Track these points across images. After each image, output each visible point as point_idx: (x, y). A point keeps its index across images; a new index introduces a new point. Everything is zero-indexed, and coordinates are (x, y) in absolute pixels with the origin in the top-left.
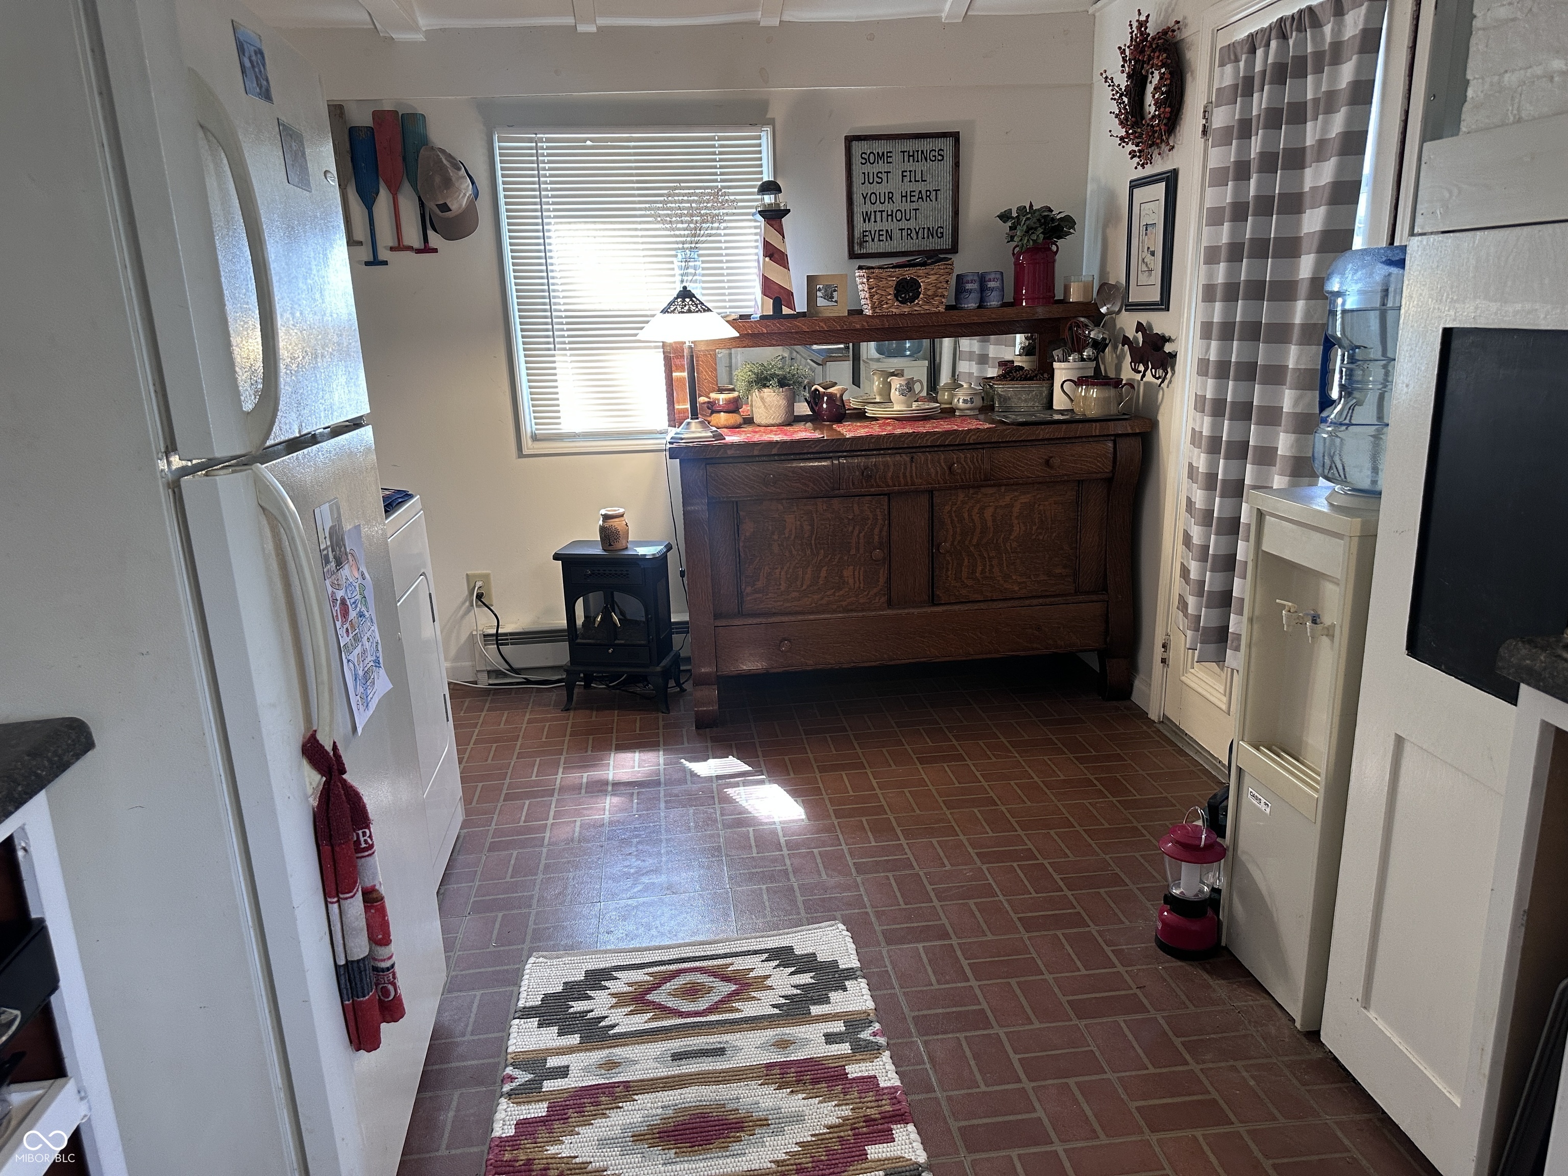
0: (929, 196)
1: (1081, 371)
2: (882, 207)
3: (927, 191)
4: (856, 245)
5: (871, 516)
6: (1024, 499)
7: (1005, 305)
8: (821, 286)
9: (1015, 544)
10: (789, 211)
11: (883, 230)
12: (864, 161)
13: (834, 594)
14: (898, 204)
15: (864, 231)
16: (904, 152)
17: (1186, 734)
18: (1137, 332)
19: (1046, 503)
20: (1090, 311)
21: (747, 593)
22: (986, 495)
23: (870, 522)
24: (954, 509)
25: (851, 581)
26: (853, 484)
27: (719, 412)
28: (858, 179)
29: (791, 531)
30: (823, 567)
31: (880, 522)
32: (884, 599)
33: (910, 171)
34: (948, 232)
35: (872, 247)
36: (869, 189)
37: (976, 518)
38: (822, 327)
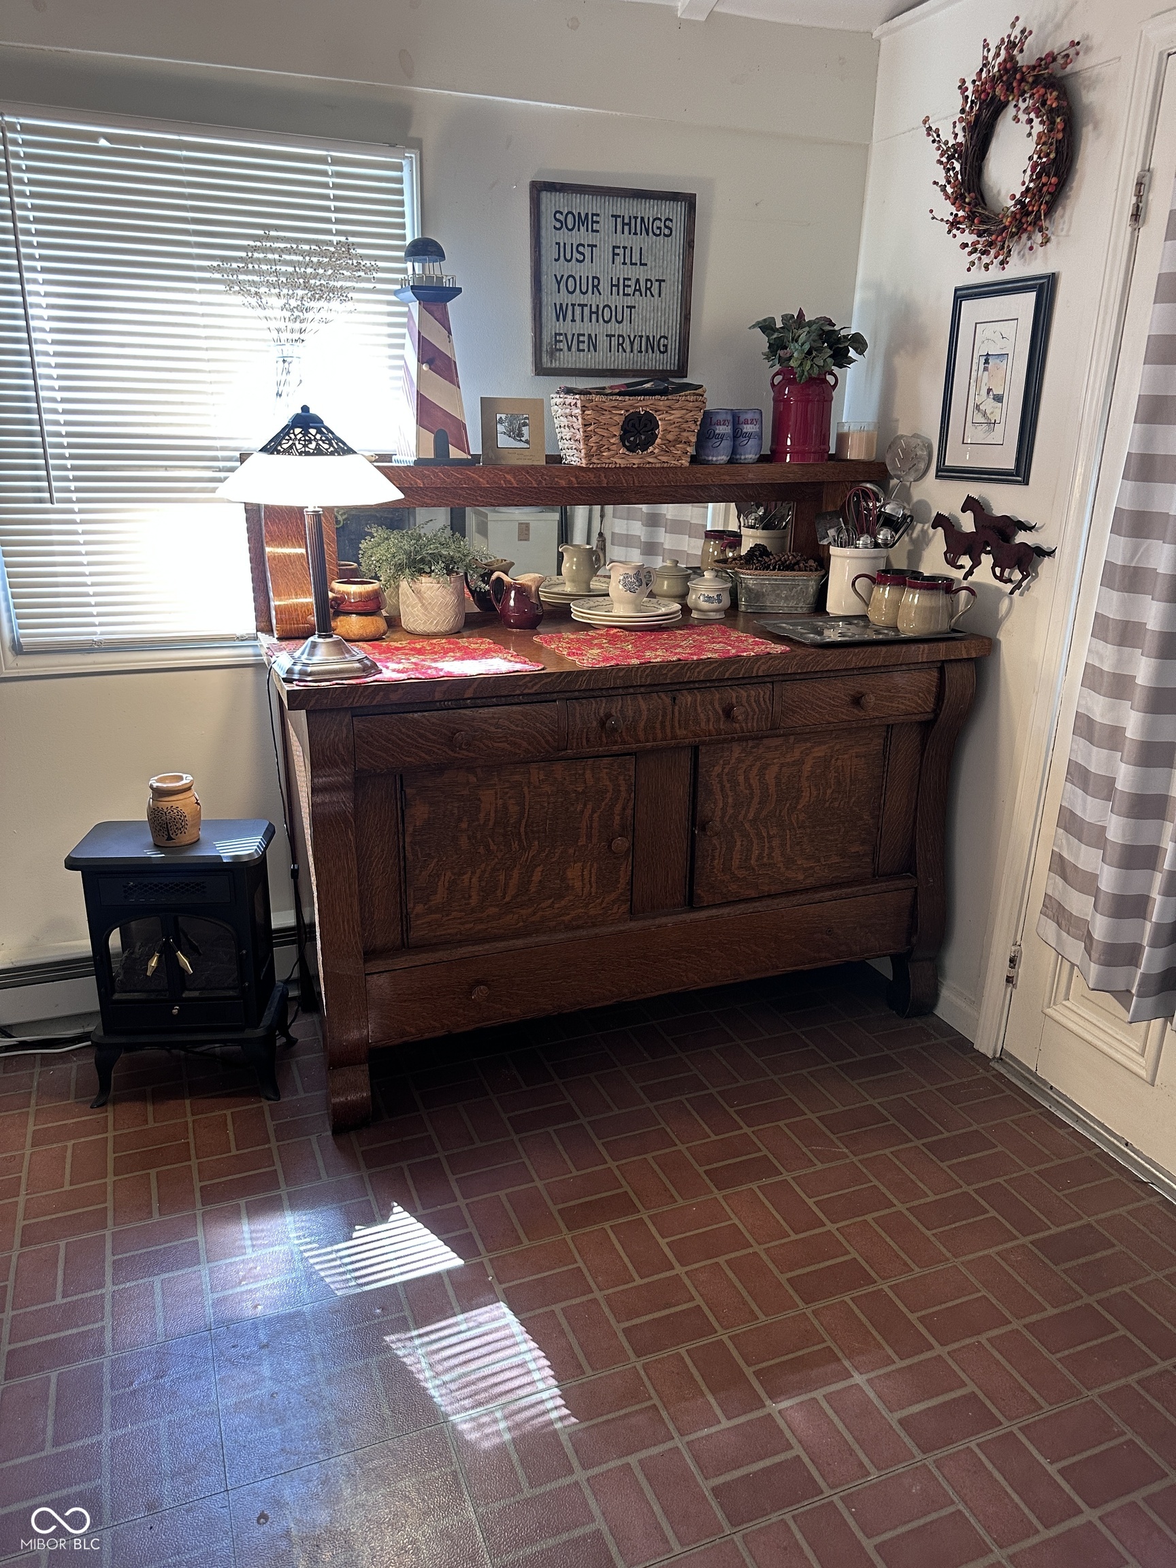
0: (650, 289)
1: (874, 561)
2: (583, 299)
3: (647, 280)
4: (544, 355)
5: (610, 788)
6: (820, 751)
7: (763, 459)
8: (503, 416)
9: (802, 817)
10: (459, 290)
11: (584, 335)
12: (558, 225)
13: (551, 906)
14: (606, 297)
15: (556, 334)
16: (616, 217)
17: (1051, 1088)
18: (963, 510)
19: (846, 756)
20: (877, 472)
21: (417, 915)
22: (769, 748)
23: (609, 795)
24: (726, 770)
25: (578, 884)
26: (588, 741)
27: (349, 613)
28: (549, 252)
29: (488, 814)
30: (536, 866)
31: (624, 794)
32: (625, 907)
33: (625, 248)
34: (673, 345)
35: (568, 359)
36: (564, 269)
37: (755, 782)
38: (510, 482)
